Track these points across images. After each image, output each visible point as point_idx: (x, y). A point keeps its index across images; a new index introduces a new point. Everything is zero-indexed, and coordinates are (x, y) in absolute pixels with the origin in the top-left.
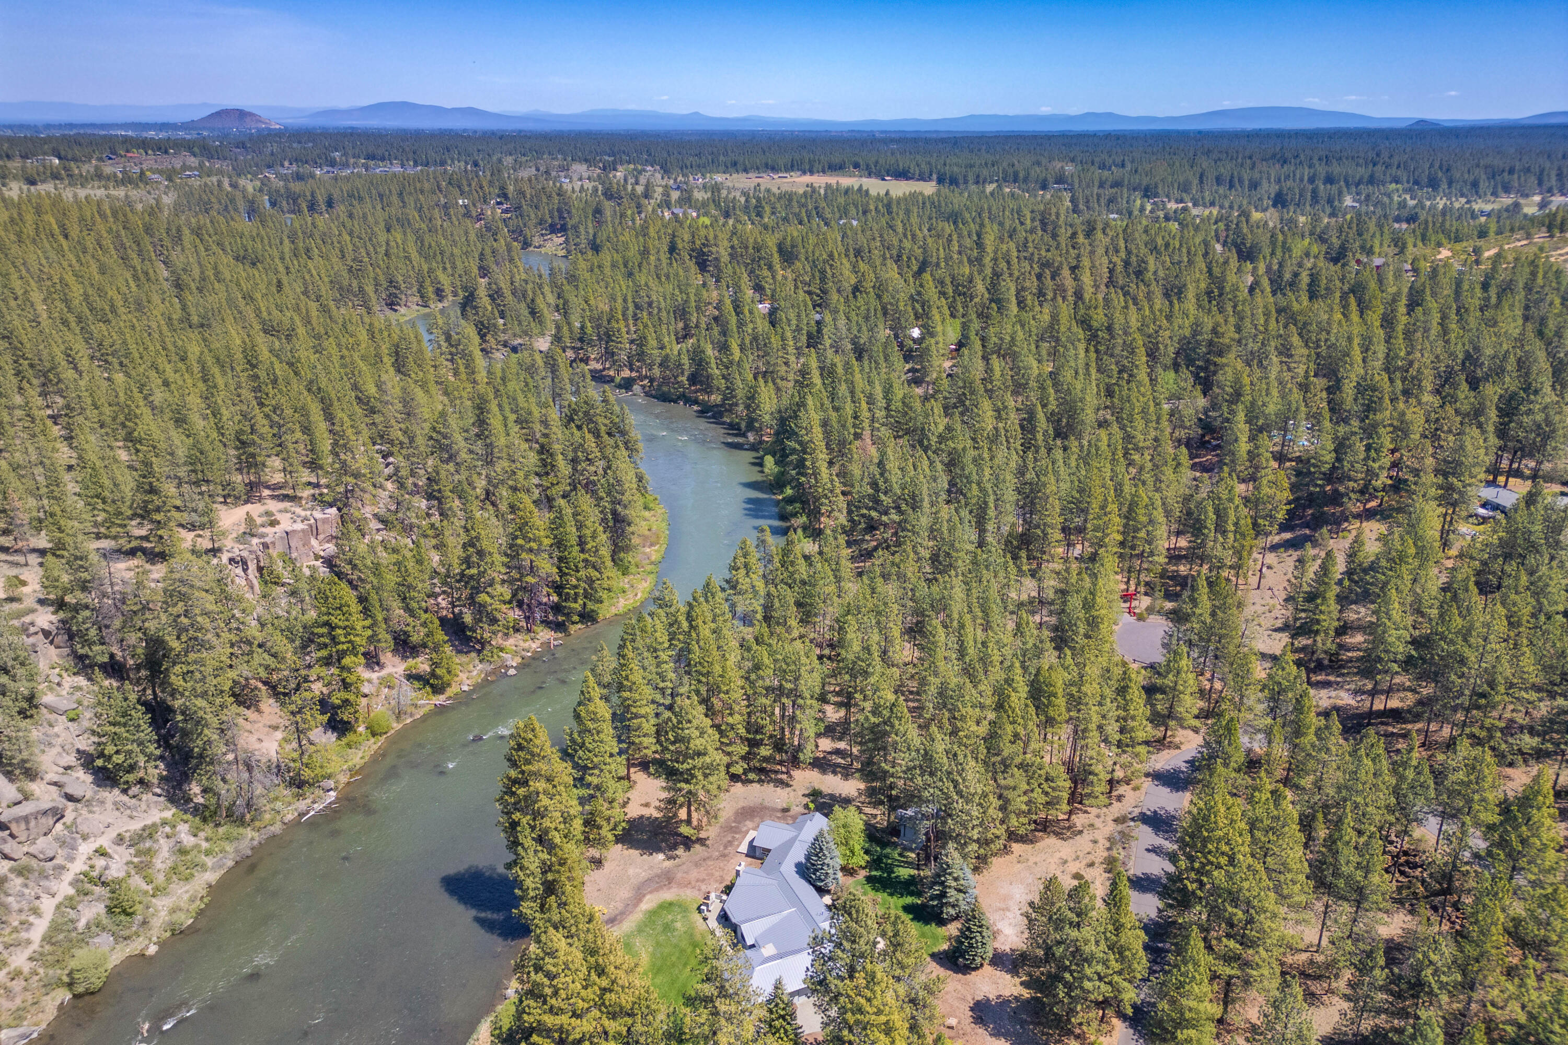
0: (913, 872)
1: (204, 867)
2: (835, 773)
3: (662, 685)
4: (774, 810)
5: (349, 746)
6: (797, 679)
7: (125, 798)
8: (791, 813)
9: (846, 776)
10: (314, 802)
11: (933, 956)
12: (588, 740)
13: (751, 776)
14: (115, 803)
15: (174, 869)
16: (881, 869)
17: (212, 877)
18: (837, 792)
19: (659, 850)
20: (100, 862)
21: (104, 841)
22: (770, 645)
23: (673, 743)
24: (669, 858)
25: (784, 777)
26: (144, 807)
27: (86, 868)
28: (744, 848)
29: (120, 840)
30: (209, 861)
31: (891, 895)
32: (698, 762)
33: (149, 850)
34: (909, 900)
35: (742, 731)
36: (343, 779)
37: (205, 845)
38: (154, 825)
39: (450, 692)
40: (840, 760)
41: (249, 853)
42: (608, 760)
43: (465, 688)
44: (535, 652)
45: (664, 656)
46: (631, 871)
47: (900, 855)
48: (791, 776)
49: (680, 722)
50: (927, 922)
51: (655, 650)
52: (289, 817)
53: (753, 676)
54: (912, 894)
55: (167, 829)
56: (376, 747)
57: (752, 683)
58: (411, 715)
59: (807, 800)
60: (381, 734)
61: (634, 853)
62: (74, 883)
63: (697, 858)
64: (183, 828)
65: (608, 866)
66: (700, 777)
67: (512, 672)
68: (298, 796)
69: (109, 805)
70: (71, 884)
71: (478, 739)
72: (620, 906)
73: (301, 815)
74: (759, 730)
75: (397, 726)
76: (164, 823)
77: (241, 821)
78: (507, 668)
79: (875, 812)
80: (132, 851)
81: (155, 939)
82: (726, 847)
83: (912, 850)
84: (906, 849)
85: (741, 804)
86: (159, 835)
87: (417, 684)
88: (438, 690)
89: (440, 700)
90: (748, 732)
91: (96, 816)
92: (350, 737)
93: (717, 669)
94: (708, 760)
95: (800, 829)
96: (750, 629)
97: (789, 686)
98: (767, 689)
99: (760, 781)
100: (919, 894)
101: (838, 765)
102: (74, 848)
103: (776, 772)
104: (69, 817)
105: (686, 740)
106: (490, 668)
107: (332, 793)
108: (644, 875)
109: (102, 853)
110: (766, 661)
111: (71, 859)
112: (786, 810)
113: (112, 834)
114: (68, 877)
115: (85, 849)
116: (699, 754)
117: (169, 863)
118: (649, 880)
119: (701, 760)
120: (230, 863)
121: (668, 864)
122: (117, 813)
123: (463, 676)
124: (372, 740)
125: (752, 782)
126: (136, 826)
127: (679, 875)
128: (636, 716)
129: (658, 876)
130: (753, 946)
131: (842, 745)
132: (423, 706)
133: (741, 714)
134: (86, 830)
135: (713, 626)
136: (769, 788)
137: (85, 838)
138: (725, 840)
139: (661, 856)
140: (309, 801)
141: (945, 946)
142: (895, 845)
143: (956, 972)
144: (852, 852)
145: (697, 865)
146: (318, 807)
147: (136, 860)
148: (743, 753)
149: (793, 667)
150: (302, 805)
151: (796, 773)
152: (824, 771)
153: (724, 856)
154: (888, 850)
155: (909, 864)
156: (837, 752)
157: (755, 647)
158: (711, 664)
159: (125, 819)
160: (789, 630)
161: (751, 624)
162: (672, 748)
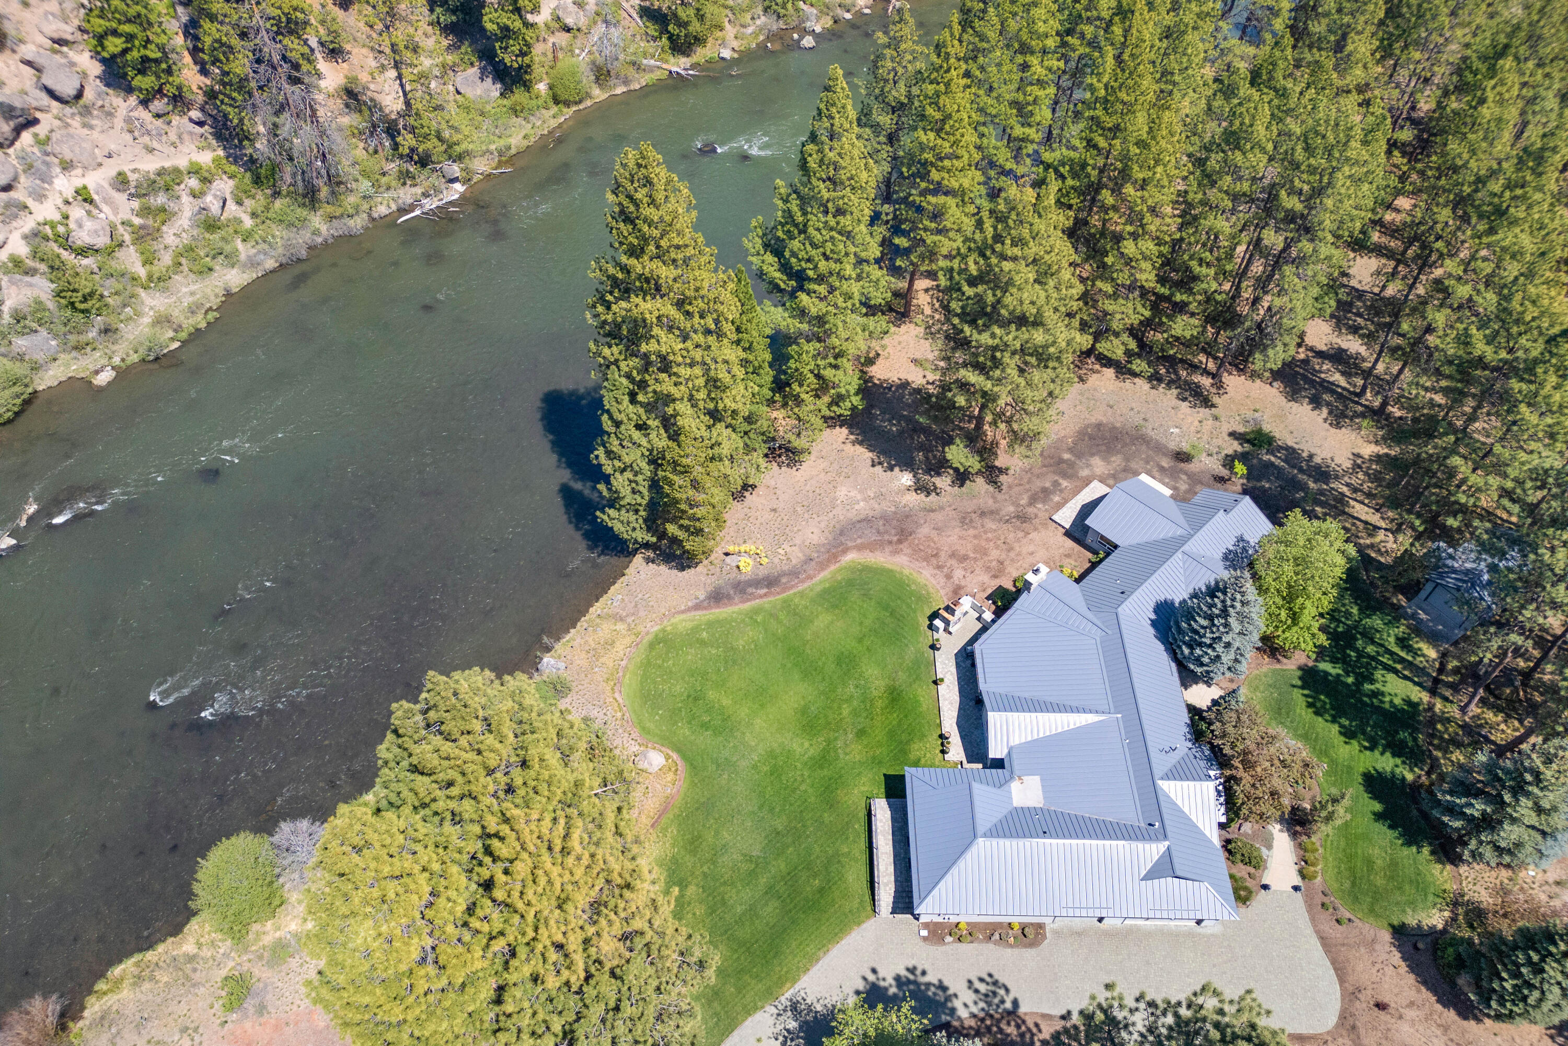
0: (1420, 695)
1: (231, 259)
2: (1316, 402)
3: (1018, 131)
4: (1159, 448)
5: (515, 111)
6: (1319, 191)
7: (144, 115)
8: (1193, 467)
9: (1338, 418)
10: (426, 195)
11: (1400, 932)
12: (816, 219)
13: (1139, 365)
14: (128, 120)
15: (190, 249)
16: (1343, 660)
17: (236, 278)
18: (1306, 448)
19: (907, 464)
20: (77, 212)
21: (95, 180)
22: (1282, 93)
23: (972, 282)
24: (921, 488)
25: (1206, 382)
26: (173, 136)
27: (57, 217)
28: (1066, 516)
29: (121, 181)
30: (243, 250)
31: (1348, 734)
32: (1014, 337)
33: (163, 210)
34: (1386, 763)
35: (1147, 276)
36: (482, 166)
37: (248, 222)
38: (176, 170)
39: (701, 54)
40: (1338, 378)
41: (303, 254)
42: (849, 270)
43: (726, 54)
44: (860, 14)
45: (1038, 69)
46: (842, 492)
47: (1402, 642)
48: (1219, 386)
49: (998, 238)
50: (1411, 838)
51: (1025, 49)
52: (382, 210)
53: (1214, 163)
54: (1397, 749)
55: (193, 182)
56: (553, 123)
57: (1209, 179)
58: (626, 82)
59: (1235, 447)
60: (567, 104)
61: (864, 455)
62: (35, 236)
63: (970, 506)
64: (224, 186)
65: (810, 467)
66: (1012, 372)
67: (808, 42)
68: (405, 177)
69: (119, 122)
70: (25, 237)
71: (709, 150)
72: (797, 556)
73: (402, 211)
74: (1188, 281)
75: (599, 95)
76: (195, 170)
77: (310, 197)
78: (805, 32)
79: (1375, 519)
80: (136, 204)
81: (116, 360)
82: (1033, 500)
83: (1433, 638)
84: (1418, 630)
85: (1098, 416)
86: (182, 191)
87: (653, 30)
88: (681, 46)
89: (679, 64)
90: (1162, 280)
91: (95, 134)
92: (519, 96)
93: (1139, 123)
94: (1039, 337)
95: (1197, 525)
96: (1251, 50)
97: (1291, 203)
98: (1235, 197)
99: (1155, 379)
100: (1413, 756)
101: (1329, 387)
102: (46, 179)
103: (1194, 367)
104: (46, 123)
105: (1002, 285)
106: (776, 25)
107: (459, 187)
108: (862, 508)
109: (84, 196)
110: (1260, 131)
111: (40, 197)
112: (1182, 457)
113: (110, 170)
114: (28, 224)
115: (64, 185)
116: (1022, 321)
117: (186, 239)
118: (867, 520)
119: (1024, 334)
120: (270, 264)
121: (914, 499)
122: (128, 137)
123: (730, 31)
124: (554, 109)
125: (1135, 375)
126: (150, 165)
127: (924, 530)
128: (938, 189)
129: (885, 518)
130: (999, 764)
131: (1354, 345)
132: (651, 69)
133: (1159, 242)
134: (68, 156)
135: (1169, 20)
136: (1167, 397)
137: (67, 166)
138: (1038, 484)
139: (906, 479)
140: (419, 190)
141: (1436, 919)
142: (1397, 614)
143: (1445, 1001)
144: (1295, 617)
145: (965, 520)
146: (430, 204)
147: (137, 221)
148: (1135, 320)
149: (1319, 161)
150: (407, 194)
151: (1234, 382)
152: (1293, 394)
153: (1023, 518)
154: (1376, 622)
155: (1415, 673)
156: (1338, 357)
157: (1245, 90)
158: (1130, 109)
159: (138, 149)
160: (1343, 64)
161: (1257, 41)
162: (969, 291)
